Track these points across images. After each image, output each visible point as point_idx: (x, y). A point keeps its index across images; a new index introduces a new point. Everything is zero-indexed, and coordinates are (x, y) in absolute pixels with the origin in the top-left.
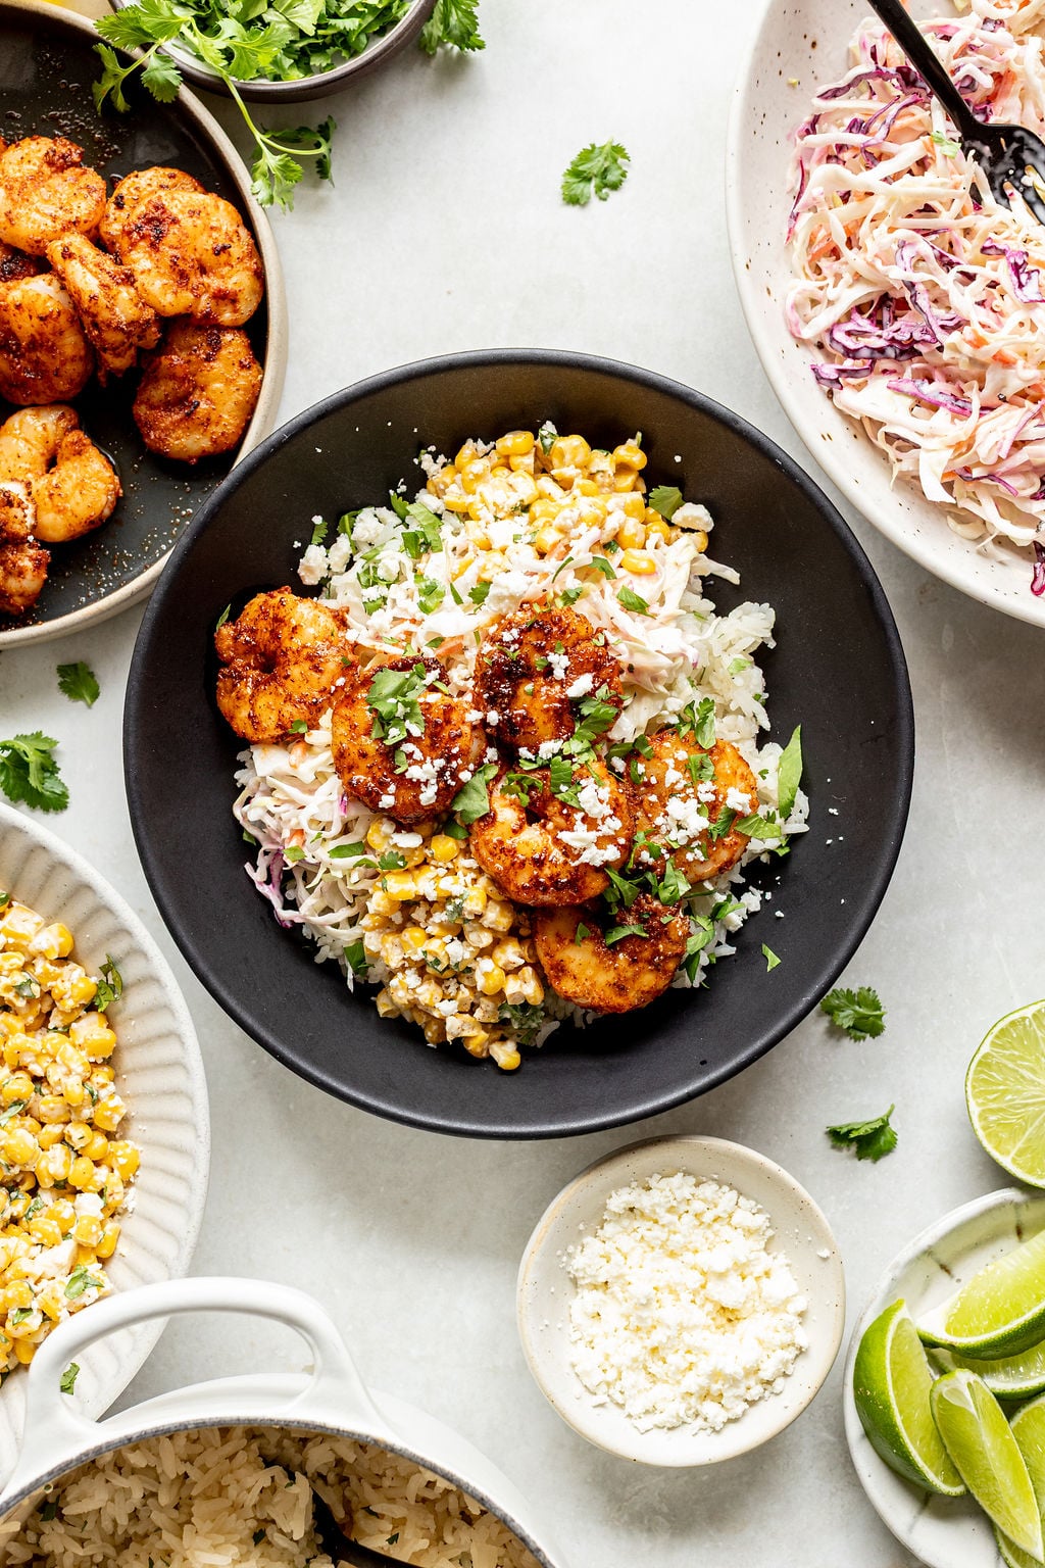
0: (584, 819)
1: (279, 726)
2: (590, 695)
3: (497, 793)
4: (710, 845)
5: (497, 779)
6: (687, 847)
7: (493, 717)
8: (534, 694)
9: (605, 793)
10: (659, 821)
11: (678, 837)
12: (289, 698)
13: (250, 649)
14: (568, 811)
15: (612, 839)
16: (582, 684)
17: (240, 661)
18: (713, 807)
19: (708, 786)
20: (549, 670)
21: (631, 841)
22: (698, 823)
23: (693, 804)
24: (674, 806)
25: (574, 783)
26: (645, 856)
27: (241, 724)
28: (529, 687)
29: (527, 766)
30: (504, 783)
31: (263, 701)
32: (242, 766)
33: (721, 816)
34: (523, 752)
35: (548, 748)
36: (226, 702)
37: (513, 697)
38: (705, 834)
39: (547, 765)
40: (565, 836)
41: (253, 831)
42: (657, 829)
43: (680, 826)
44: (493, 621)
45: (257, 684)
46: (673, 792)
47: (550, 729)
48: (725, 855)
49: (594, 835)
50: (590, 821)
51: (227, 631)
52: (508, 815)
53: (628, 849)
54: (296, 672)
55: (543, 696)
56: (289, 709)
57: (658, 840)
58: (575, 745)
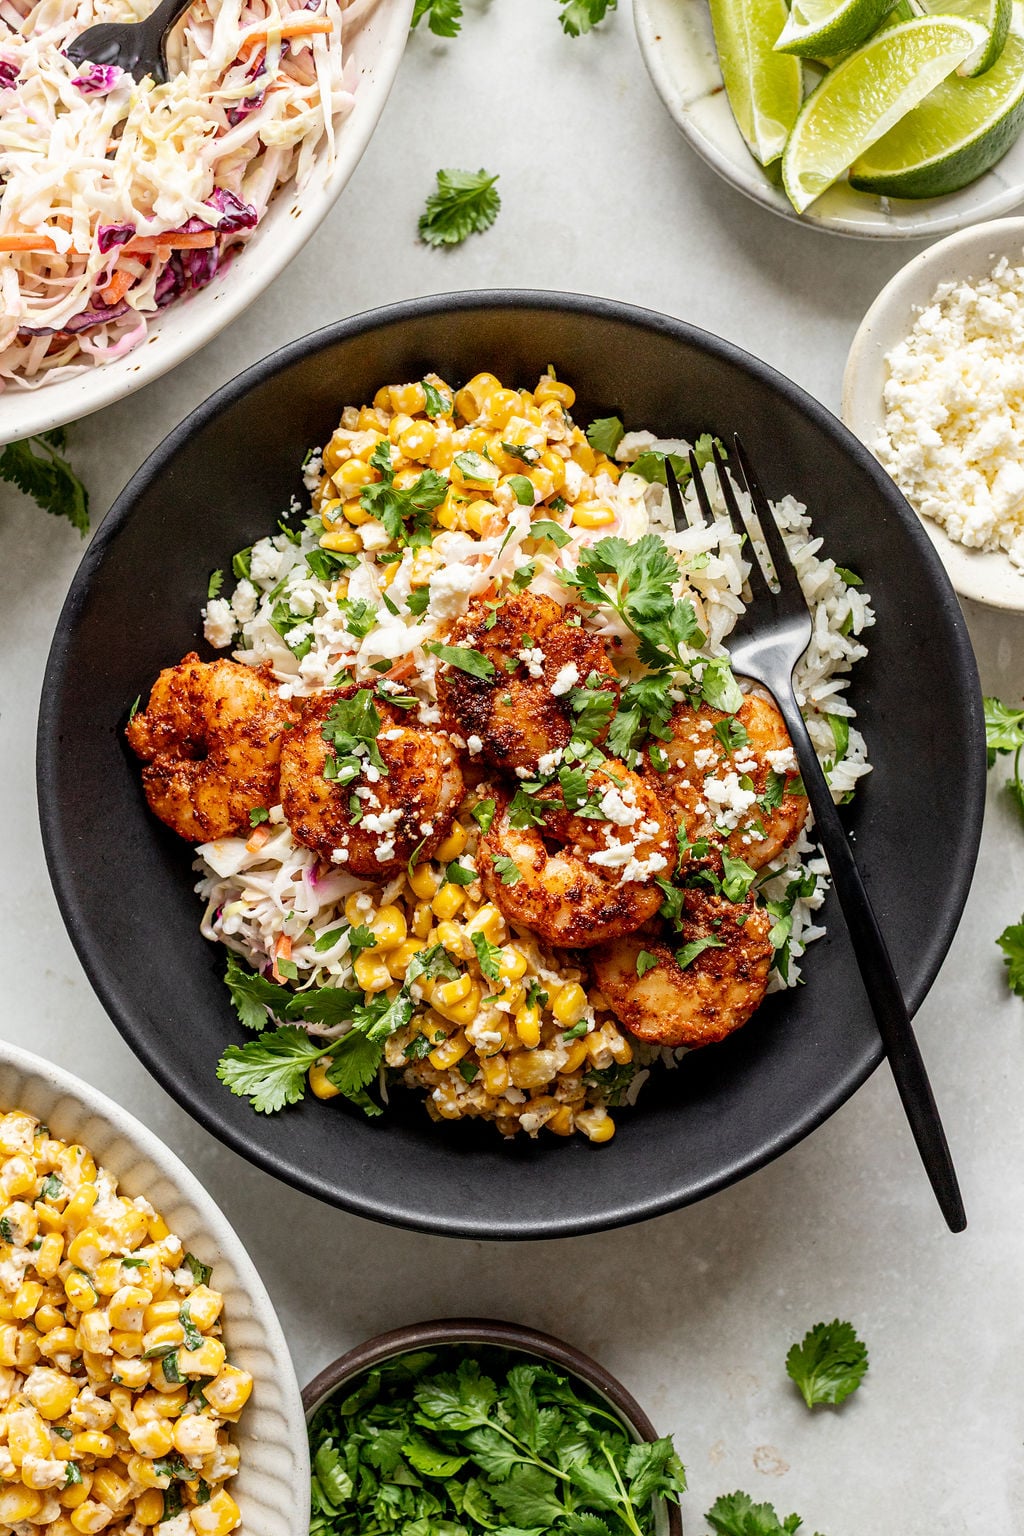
0: (614, 832)
1: (232, 821)
2: (580, 685)
3: (504, 830)
4: (767, 819)
5: (499, 814)
6: (740, 830)
7: (475, 743)
8: (513, 703)
9: (630, 795)
10: (699, 809)
11: (726, 822)
12: (235, 787)
13: (172, 740)
14: (593, 827)
15: (653, 846)
16: (567, 677)
17: (162, 758)
18: (758, 777)
19: (744, 752)
20: (523, 671)
21: (674, 840)
22: (744, 799)
23: (732, 779)
24: (713, 788)
25: (594, 795)
27: (187, 828)
28: (504, 697)
30: (508, 814)
31: (204, 798)
32: (200, 876)
33: (770, 786)
34: (522, 771)
35: (547, 762)
36: (162, 807)
37: (491, 713)
38: (755, 809)
39: (553, 781)
40: (598, 858)
41: (235, 946)
42: (699, 820)
43: (725, 808)
44: (442, 631)
45: (192, 778)
46: (706, 772)
47: (543, 737)
48: (784, 826)
49: (630, 848)
50: (622, 833)
51: (139, 724)
52: (525, 853)
53: (673, 852)
54: (233, 754)
55: (523, 704)
56: (238, 798)
57: (705, 831)
58: (578, 748)
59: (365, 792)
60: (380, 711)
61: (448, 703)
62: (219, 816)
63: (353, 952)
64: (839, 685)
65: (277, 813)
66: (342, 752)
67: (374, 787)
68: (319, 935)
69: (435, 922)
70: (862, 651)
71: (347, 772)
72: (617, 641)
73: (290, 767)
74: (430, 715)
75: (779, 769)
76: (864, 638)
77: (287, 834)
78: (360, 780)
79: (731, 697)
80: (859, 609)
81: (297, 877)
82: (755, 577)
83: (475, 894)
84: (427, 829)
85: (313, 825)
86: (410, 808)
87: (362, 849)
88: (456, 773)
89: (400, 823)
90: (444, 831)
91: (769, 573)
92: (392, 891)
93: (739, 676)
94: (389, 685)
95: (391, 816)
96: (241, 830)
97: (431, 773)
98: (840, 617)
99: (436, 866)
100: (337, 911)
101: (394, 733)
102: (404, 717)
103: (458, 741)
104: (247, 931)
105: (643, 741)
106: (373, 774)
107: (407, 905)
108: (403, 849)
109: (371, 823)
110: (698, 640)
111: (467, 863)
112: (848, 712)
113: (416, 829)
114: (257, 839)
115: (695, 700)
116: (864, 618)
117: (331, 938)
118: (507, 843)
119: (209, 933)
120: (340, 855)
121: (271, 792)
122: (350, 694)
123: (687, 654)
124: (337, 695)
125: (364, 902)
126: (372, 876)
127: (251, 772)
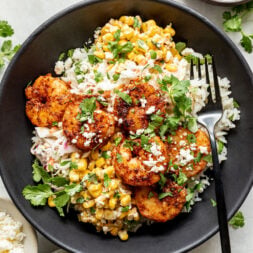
0: (152, 157)
1: (47, 123)
2: (154, 113)
3: (122, 147)
4: (194, 165)
5: (121, 142)
6: (186, 166)
7: (121, 121)
8: (134, 113)
9: (159, 147)
10: (177, 157)
11: (183, 162)
12: (51, 113)
13: (38, 95)
14: (147, 154)
15: (162, 163)
16: (151, 110)
17: (33, 100)
18: (195, 152)
19: (193, 145)
20: (140, 105)
21: (168, 164)
22: (190, 157)
23: (189, 151)
24: (182, 151)
25: (149, 144)
26: (172, 169)
27: (34, 121)
28: (133, 110)
29: (133, 138)
30: (124, 143)
31: (42, 114)
32: (34, 135)
33: (198, 155)
34: (131, 132)
35: (139, 132)
36: (29, 113)
37: (127, 113)
38: (192, 161)
39: (139, 138)
40: (145, 162)
41: (38, 157)
42: (176, 160)
43: (184, 158)
44: (121, 87)
45: (40, 108)
46: (182, 147)
47: (140, 125)
48: (199, 168)
49: (155, 162)
50: (154, 157)
51: (29, 89)
52: (125, 155)
53: (167, 167)
54: (53, 104)
55: (137, 113)
56: (51, 117)
57: (176, 163)
58: (149, 131)
59: (86, 125)
60: (97, 104)
61: (116, 107)
62: (44, 121)
63: (70, 168)
64: (224, 133)
65: (60, 124)
66: (83, 113)
67: (90, 125)
68: (62, 161)
69: (95, 167)
70: (233, 126)
71: (83, 119)
72: (168, 104)
73: (68, 112)
74: (110, 109)
75: (202, 152)
76: (235, 122)
77: (62, 131)
78: (86, 122)
79: (195, 128)
80: (236, 114)
81: (61, 144)
82: (210, 97)
83: (108, 162)
84: (101, 141)
85: (69, 130)
86: (98, 133)
87: (81, 141)
88: (113, 128)
89: (94, 137)
90: (105, 142)
91: (214, 97)
92: (86, 155)
93: (198, 123)
94: (101, 98)
95: (92, 134)
96: (49, 126)
97: (107, 126)
98: (230, 115)
99: (100, 152)
100: (69, 156)
101: (99, 111)
102: (103, 108)
103: (116, 118)
104: (43, 154)
105: (167, 134)
106: (90, 121)
107: (89, 160)
108: (93, 144)
109: (86, 135)
110: (190, 111)
111: (109, 153)
112: (225, 141)
113: (98, 139)
114: (53, 129)
115: (184, 126)
116: (237, 117)
117: (65, 163)
118: (121, 151)
119: (32, 152)
120: (74, 141)
121: (60, 117)
122: (90, 97)
123: (186, 114)
124: (86, 97)
125: (77, 155)
126: (81, 149)
127: (57, 111)
